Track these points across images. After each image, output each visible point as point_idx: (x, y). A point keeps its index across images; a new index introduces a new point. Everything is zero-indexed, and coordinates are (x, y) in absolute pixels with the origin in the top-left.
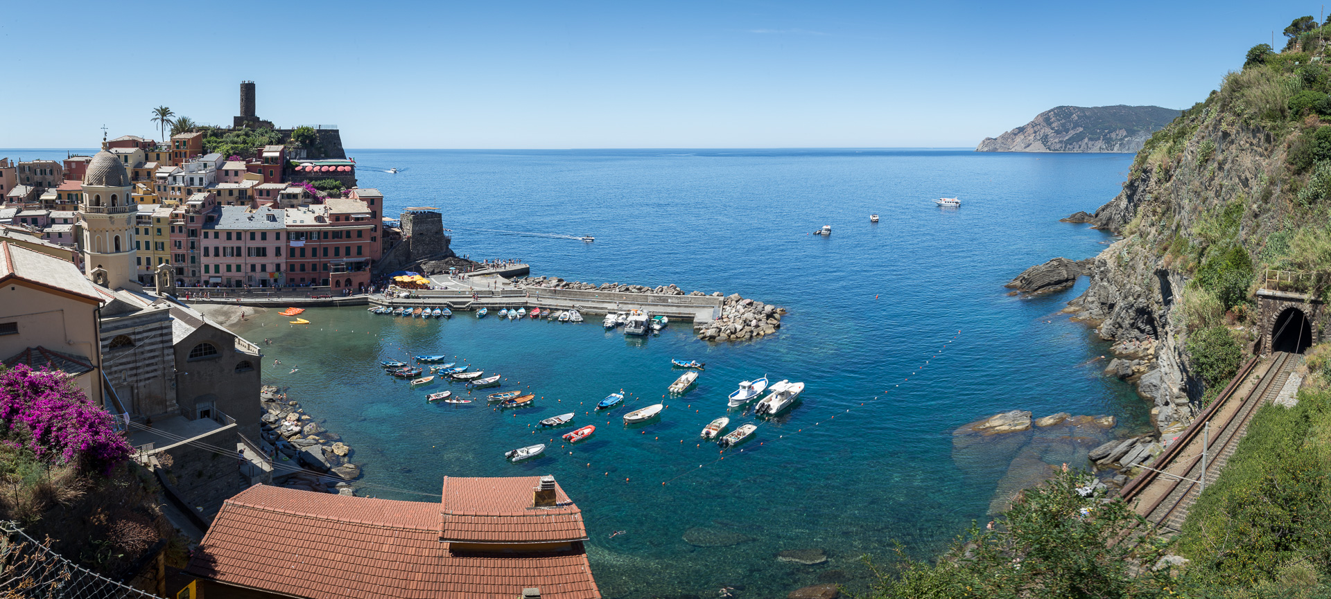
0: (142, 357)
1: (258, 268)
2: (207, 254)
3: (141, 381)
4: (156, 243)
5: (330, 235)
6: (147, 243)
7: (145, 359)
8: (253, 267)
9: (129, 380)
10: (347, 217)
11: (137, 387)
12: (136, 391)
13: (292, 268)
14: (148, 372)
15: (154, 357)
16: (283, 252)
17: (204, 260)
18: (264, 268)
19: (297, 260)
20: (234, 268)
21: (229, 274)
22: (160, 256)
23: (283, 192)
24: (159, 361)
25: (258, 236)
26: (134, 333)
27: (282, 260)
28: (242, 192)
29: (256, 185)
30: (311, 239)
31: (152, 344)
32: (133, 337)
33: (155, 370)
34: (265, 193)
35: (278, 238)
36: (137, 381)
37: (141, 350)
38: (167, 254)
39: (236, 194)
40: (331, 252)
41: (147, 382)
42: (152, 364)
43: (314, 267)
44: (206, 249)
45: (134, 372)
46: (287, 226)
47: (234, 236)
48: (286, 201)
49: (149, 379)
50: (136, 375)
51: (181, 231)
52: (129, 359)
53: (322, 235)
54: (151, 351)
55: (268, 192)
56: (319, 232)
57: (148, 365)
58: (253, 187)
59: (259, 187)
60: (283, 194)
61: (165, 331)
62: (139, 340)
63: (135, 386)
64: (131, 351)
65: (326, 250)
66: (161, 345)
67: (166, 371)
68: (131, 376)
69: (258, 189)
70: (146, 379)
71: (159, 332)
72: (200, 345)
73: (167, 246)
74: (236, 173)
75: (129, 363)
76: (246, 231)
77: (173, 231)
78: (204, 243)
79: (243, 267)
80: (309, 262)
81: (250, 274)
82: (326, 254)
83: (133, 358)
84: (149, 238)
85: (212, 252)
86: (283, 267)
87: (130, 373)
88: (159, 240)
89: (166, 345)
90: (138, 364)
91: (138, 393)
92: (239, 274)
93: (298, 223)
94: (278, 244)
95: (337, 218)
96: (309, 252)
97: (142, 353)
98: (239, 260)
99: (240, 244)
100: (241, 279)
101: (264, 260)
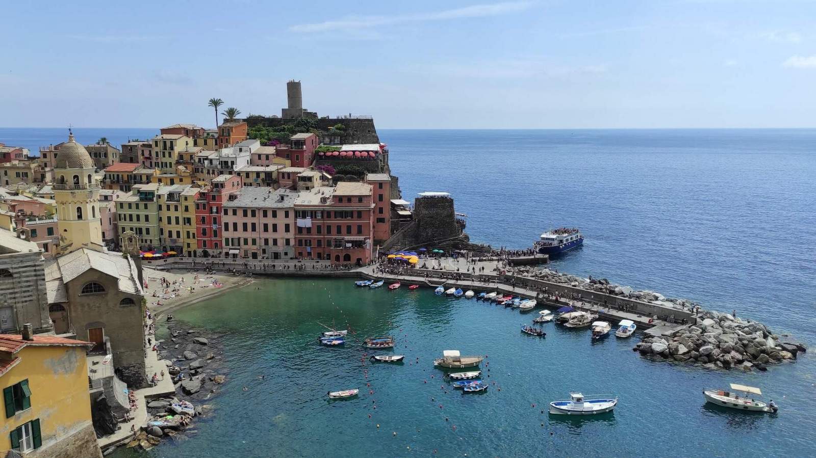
0: (20, 285)
1: (271, 242)
2: (227, 229)
3: (18, 302)
4: (184, 218)
5: (333, 215)
6: (177, 218)
7: (21, 287)
8: (266, 241)
9: (9, 301)
10: (349, 199)
11: (16, 307)
12: (15, 310)
13: (300, 242)
14: (25, 297)
15: (29, 286)
16: (292, 228)
17: (225, 234)
18: (275, 242)
19: (305, 236)
20: (250, 241)
21: (246, 247)
22: (188, 230)
23: (299, 175)
24: (33, 289)
25: (270, 214)
26: (12, 268)
27: (291, 235)
28: (269, 175)
29: (281, 169)
30: (316, 217)
31: (27, 276)
32: (11, 271)
33: (31, 296)
34: (286, 176)
35: (287, 216)
36: (15, 303)
37: (18, 280)
38: (193, 229)
39: (262, 176)
40: (334, 230)
41: (25, 304)
42: (28, 291)
43: (319, 242)
44: (226, 225)
45: (13, 296)
46: (295, 205)
47: (249, 213)
48: (301, 183)
49: (26, 301)
50: (15, 298)
51: (204, 208)
52: (8, 286)
53: (325, 215)
54: (27, 281)
55: (289, 174)
56: (322, 212)
57: (25, 292)
58: (278, 170)
59: (282, 171)
60: (299, 177)
61: (37, 268)
62: (16, 273)
63: (15, 306)
64: (11, 281)
65: (329, 228)
66: (35, 278)
67: (40, 297)
68: (11, 298)
69: (281, 172)
70: (23, 302)
71: (34, 268)
72: (91, 284)
73: (193, 221)
74: (267, 157)
75: (8, 289)
76: (259, 209)
77: (198, 208)
78: (225, 219)
79: (258, 241)
80: (314, 239)
81: (264, 247)
82: (329, 232)
83: (12, 286)
84: (178, 214)
85: (231, 227)
86: (292, 242)
87: (9, 296)
88: (187, 215)
89: (39, 278)
90: (16, 290)
91: (17, 311)
92: (255, 247)
93: (306, 203)
94: (287, 221)
95: (339, 199)
96: (314, 231)
97: (19, 282)
98: (255, 235)
99: (254, 220)
100: (256, 251)
101: (275, 236)
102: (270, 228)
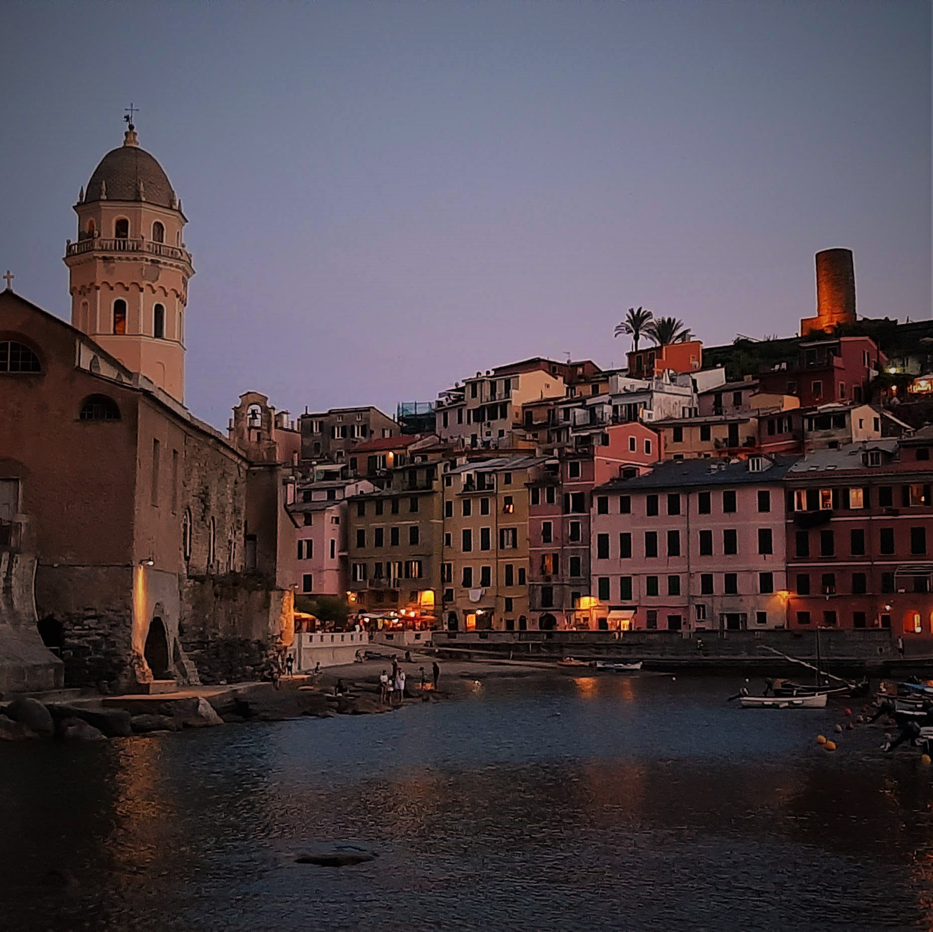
1: (719, 584)
5: (897, 497)
8: (707, 581)
16: (778, 542)
17: (599, 568)
18: (731, 583)
19: (815, 565)
20: (663, 586)
22: (510, 562)
23: (810, 413)
25: (717, 503)
27: (775, 563)
28: (733, 431)
30: (847, 506)
34: (778, 427)
35: (763, 505)
38: (520, 558)
39: (717, 434)
46: (787, 476)
47: (663, 504)
51: (551, 500)
53: (876, 498)
56: (866, 491)
58: (757, 415)
59: (769, 414)
73: (523, 537)
74: (737, 396)
76: (688, 490)
79: (684, 583)
80: (843, 569)
84: (488, 522)
85: (615, 547)
86: (779, 583)
94: (765, 522)
98: (676, 566)
99: (676, 524)
100: (679, 613)
101: (732, 565)
102: (718, 543)
